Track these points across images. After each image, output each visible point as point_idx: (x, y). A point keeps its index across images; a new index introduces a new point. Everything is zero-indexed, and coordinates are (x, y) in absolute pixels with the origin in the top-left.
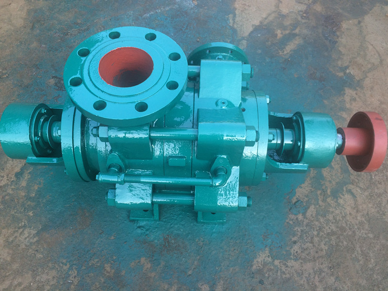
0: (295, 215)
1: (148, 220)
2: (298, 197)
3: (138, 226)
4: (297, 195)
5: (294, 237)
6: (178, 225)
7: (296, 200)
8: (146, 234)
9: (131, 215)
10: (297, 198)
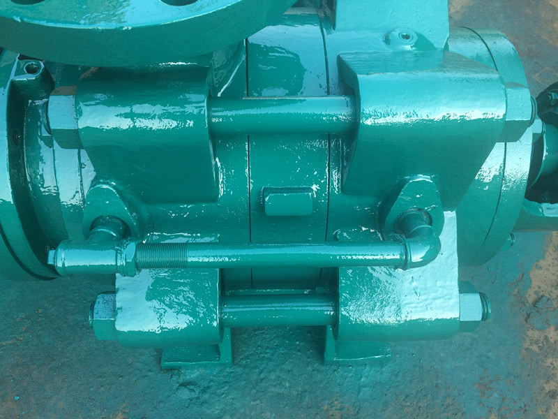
0: (540, 330)
1: (205, 366)
2: (537, 289)
3: (181, 381)
4: (535, 284)
5: (547, 382)
6: (278, 373)
7: (536, 297)
8: (202, 399)
9: (163, 357)
10: (536, 292)
